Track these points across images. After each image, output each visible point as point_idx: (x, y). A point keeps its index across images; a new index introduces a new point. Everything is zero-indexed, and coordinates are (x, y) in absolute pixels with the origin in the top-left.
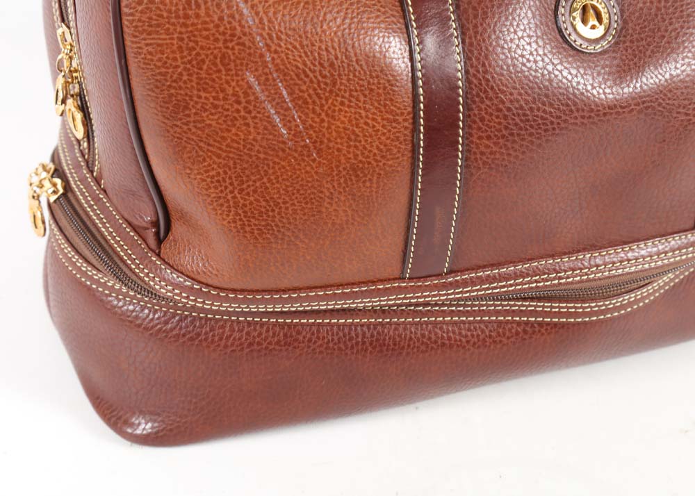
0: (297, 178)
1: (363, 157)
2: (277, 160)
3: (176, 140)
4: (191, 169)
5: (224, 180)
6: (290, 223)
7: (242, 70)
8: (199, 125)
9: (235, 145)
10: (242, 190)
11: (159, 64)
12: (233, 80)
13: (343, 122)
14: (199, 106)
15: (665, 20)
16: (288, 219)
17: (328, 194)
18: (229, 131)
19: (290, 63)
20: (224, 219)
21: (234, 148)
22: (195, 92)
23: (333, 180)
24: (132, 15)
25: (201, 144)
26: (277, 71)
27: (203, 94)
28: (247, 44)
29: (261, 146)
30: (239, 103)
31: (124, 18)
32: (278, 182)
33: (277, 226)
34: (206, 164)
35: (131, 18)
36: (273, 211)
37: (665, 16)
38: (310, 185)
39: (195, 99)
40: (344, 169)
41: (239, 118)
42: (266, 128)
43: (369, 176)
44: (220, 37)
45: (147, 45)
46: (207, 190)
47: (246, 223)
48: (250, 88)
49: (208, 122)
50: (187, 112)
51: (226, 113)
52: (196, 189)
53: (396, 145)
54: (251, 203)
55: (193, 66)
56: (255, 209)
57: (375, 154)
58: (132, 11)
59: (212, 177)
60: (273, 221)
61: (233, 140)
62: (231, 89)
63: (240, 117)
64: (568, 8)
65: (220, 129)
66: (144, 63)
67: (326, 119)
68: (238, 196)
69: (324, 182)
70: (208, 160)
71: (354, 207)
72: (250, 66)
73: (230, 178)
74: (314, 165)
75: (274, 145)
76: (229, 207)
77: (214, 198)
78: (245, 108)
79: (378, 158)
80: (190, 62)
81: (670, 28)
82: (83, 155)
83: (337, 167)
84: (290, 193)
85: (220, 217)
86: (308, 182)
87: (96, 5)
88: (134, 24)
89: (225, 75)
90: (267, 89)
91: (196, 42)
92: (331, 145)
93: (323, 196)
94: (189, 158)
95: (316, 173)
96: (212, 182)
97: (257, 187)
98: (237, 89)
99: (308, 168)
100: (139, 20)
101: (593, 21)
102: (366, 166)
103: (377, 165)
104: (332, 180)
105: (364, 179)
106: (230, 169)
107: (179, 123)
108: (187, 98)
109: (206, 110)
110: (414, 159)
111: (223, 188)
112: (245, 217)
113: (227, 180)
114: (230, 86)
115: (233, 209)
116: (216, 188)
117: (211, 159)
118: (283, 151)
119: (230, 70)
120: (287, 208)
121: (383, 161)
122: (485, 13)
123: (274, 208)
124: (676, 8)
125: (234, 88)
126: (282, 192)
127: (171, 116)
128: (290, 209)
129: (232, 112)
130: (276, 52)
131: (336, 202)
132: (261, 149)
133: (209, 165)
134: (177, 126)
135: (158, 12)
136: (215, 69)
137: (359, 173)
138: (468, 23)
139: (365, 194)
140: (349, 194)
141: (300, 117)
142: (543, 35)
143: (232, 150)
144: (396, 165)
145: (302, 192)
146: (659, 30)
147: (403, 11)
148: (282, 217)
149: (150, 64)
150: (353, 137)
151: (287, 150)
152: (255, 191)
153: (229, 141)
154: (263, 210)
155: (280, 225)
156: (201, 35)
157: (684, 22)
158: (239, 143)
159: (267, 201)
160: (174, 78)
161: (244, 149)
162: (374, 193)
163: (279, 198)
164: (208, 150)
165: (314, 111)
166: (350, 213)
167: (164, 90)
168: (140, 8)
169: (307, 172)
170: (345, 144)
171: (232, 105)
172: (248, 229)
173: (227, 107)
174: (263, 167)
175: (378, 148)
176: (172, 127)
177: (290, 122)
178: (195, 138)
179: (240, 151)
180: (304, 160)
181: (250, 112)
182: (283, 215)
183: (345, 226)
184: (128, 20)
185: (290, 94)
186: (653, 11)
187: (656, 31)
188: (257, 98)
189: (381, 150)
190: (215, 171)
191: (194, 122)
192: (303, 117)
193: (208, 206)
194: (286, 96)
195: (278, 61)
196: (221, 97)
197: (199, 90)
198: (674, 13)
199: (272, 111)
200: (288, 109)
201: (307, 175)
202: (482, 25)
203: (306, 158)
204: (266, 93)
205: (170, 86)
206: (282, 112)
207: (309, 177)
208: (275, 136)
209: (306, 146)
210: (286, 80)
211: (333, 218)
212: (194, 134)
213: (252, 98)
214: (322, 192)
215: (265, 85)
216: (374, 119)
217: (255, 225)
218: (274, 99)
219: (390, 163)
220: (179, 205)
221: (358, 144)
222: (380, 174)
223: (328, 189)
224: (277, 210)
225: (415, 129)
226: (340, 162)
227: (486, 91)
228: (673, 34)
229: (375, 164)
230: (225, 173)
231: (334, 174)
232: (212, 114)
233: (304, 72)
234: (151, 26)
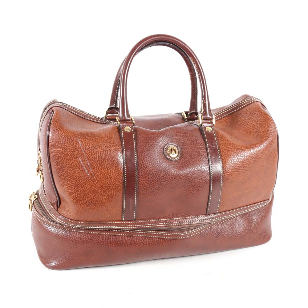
0: (92, 188)
1: (110, 183)
2: (87, 183)
3: (61, 176)
4: (64, 184)
5: (73, 188)
6: (90, 201)
7: (78, 158)
8: (67, 172)
9: (76, 178)
10: (77, 190)
11: (57, 155)
12: (76, 160)
13: (104, 173)
16: (89, 199)
18: (74, 174)
19: (90, 156)
20: (72, 199)
22: (66, 163)
23: (102, 189)
25: (67, 177)
26: (87, 158)
27: (68, 164)
28: (79, 151)
29: (82, 178)
30: (77, 166)
32: (87, 189)
33: (86, 201)
34: (68, 183)
35: (51, 143)
36: (85, 197)
38: (95, 190)
39: (66, 165)
40: (105, 186)
41: (77, 171)
42: (84, 174)
43: (111, 189)
44: (73, 149)
45: (54, 150)
46: (68, 190)
47: (78, 200)
48: (80, 162)
49: (69, 171)
50: (64, 168)
51: (73, 169)
52: (65, 190)
54: (80, 194)
56: (81, 196)
57: (113, 183)
59: (70, 187)
60: (85, 200)
61: (75, 177)
64: (167, 149)
65: (72, 173)
66: (54, 155)
67: (100, 172)
68: (76, 192)
69: (99, 189)
71: (107, 198)
72: (80, 157)
74: (96, 185)
75: (86, 178)
77: (70, 192)
78: (79, 168)
80: (65, 155)
83: (103, 185)
84: (90, 192)
89: (74, 159)
91: (67, 150)
92: (101, 179)
93: (99, 194)
94: (64, 181)
95: (97, 187)
99: (95, 185)
101: (173, 153)
102: (110, 186)
106: (74, 184)
108: (64, 165)
109: (68, 168)
111: (72, 190)
112: (78, 198)
115: (75, 196)
116: (70, 190)
117: (69, 181)
118: (88, 180)
119: (75, 157)
120: (89, 196)
121: (115, 185)
125: (76, 162)
126: (88, 192)
127: (59, 169)
129: (75, 169)
130: (87, 153)
131: (102, 196)
134: (61, 172)
136: (71, 157)
137: (108, 187)
139: (110, 194)
140: (106, 193)
141: (93, 171)
145: (93, 192)
150: (107, 177)
152: (81, 191)
154: (83, 196)
155: (87, 201)
156: (68, 148)
159: (84, 194)
160: (61, 159)
161: (78, 179)
162: (113, 194)
163: (87, 193)
164: (69, 179)
165: (96, 170)
167: (58, 162)
169: (94, 186)
170: (105, 179)
172: (79, 202)
173: (74, 167)
174: (83, 184)
177: (90, 172)
178: (65, 176)
180: (94, 183)
181: (80, 169)
183: (105, 203)
185: (90, 165)
188: (82, 165)
189: (114, 182)
190: (70, 185)
191: (65, 171)
193: (68, 195)
195: (87, 156)
196: (72, 165)
199: (86, 169)
200: (90, 169)
204: (84, 164)
205: (60, 161)
206: (88, 169)
207: (95, 188)
208: (86, 176)
209: (94, 179)
210: (89, 161)
211: (102, 200)
212: (65, 174)
213: (80, 165)
214: (98, 192)
215: (84, 162)
216: (112, 173)
218: (86, 166)
219: (117, 185)
221: (108, 179)
223: (100, 192)
225: (124, 177)
227: (143, 168)
229: (113, 185)
230: (73, 186)
231: (102, 187)
232: (70, 169)
233: (94, 159)
234: (56, 145)
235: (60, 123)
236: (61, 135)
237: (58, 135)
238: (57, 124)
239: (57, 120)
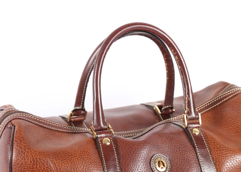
15: (184, 166)
24: (16, 168)
31: (13, 169)
35: (15, 169)
37: (184, 165)
64: (154, 162)
81: (186, 168)
101: (162, 166)
122: (128, 164)
124: (187, 162)
135: (24, 167)
138: (123, 167)
142: (146, 170)
146: (182, 169)
147: (102, 164)
157: (190, 166)
168: (18, 166)
186: (180, 163)
187: (181, 169)
198: (187, 164)
202: (127, 168)
228: (187, 170)
235: (25, 142)
236: (28, 157)
237: (25, 159)
238: (22, 144)
239: (21, 139)
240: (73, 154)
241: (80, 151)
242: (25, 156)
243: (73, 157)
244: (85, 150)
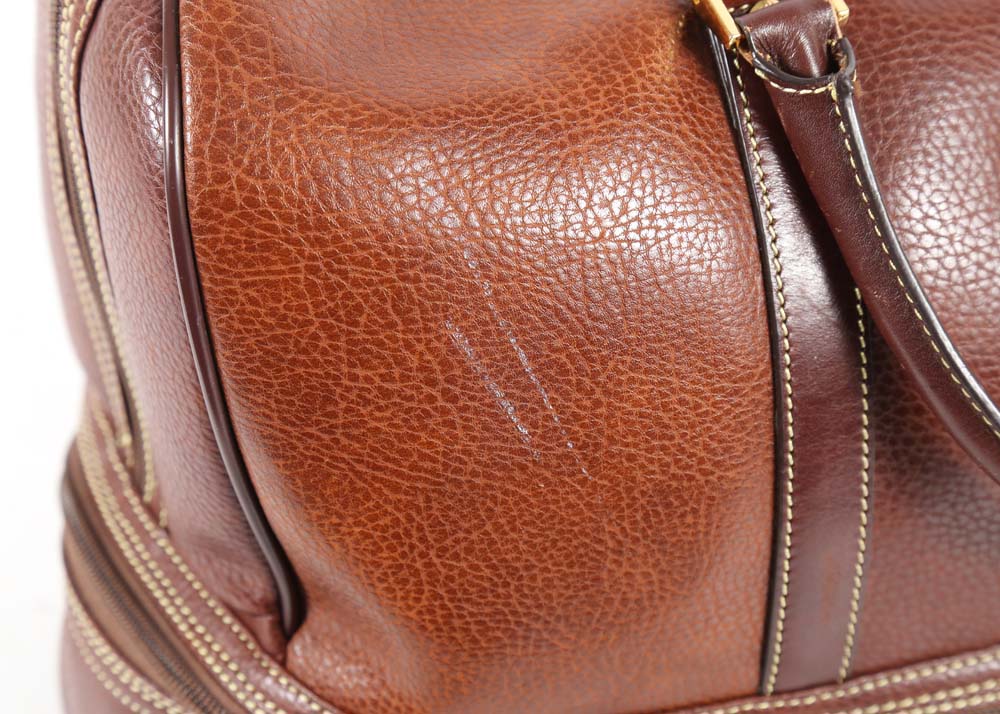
0: (552, 517)
1: (679, 468)
2: (511, 487)
3: (310, 461)
4: (340, 516)
5: (408, 534)
6: (539, 606)
7: (436, 320)
8: (356, 432)
9: (427, 465)
10: (445, 550)
11: (270, 320)
12: (419, 341)
13: (637, 404)
14: (352, 396)
16: (536, 598)
17: (611, 544)
18: (414, 438)
19: (529, 297)
20: (410, 608)
21: (426, 471)
22: (345, 369)
23: (621, 518)
24: (213, 230)
25: (360, 468)
26: (504, 315)
27: (360, 372)
28: (443, 267)
29: (478, 462)
30: (432, 383)
31: (197, 237)
32: (513, 529)
33: (514, 613)
34: (371, 504)
35: (209, 236)
36: (506, 585)
38: (576, 529)
39: (345, 382)
40: (643, 493)
41: (433, 412)
42: (486, 428)
43: (692, 504)
44: (390, 259)
45: (245, 285)
46: (373, 553)
47: (455, 611)
48: (455, 352)
49: (374, 424)
50: (330, 408)
51: (407, 405)
52: (352, 552)
53: (739, 440)
54: (462, 573)
55: (338, 319)
56: (472, 585)
57: (701, 461)
58: (212, 222)
59: (384, 529)
60: (507, 605)
61: (423, 457)
62: (415, 359)
63: (435, 409)
65: (397, 435)
66: (242, 321)
67: (604, 399)
68: (436, 560)
69: (605, 520)
70: (374, 496)
71: (664, 565)
72: (451, 311)
73: (420, 528)
74: (583, 491)
75: (504, 458)
76: (419, 583)
77: (390, 567)
78: (445, 392)
79: (708, 466)
80: (333, 313)
82: (123, 459)
83: (629, 490)
84: (538, 548)
85: (400, 603)
86: (573, 524)
87: (139, 212)
88: (218, 248)
89: (404, 332)
90: (487, 353)
91: (343, 274)
92: (614, 449)
93: (602, 549)
94: (337, 495)
95: (589, 505)
96: (385, 539)
97: (473, 542)
98: (428, 357)
99: (572, 498)
100: (229, 240)
102: (685, 484)
103: (707, 482)
104: (618, 517)
105: (682, 510)
106: (419, 511)
107: (313, 430)
108: (330, 382)
109: (367, 402)
110: (778, 463)
111: (406, 549)
112: (451, 600)
113: (414, 532)
114: (413, 352)
115: (426, 588)
116: (392, 548)
117: (380, 493)
118: (523, 468)
119: (413, 321)
120: (533, 578)
121: (718, 473)
123: (508, 580)
125: (421, 354)
126: (522, 546)
127: (297, 417)
128: (539, 580)
129: (420, 402)
130: (501, 279)
131: (629, 559)
132: (479, 469)
133: (378, 506)
134: (311, 436)
135: (265, 221)
136: (383, 322)
137: (672, 499)
139: (684, 538)
140: (653, 542)
141: (552, 400)
143: (423, 474)
144: (743, 477)
145: (561, 544)
148: (525, 596)
149: (252, 322)
150: (657, 430)
151: (530, 465)
152: (469, 551)
153: (415, 457)
154: (487, 585)
155: (520, 610)
156: (352, 259)
158: (434, 461)
159: (493, 567)
160: (303, 345)
161: (445, 470)
162: (701, 536)
163: (518, 559)
164: (374, 478)
165: (579, 386)
166: (655, 577)
167: (283, 369)
168: (228, 216)
169: (570, 506)
170: (643, 446)
171: (418, 388)
172: (457, 623)
173: (409, 392)
174: (483, 503)
175: (706, 447)
176: (299, 439)
177: (534, 411)
178: (346, 456)
179: (439, 476)
180: (563, 484)
181: (454, 399)
182: (526, 591)
183: (646, 603)
184: (204, 241)
185: (532, 358)
188: (468, 371)
189: (713, 452)
190: (389, 518)
191: (344, 426)
192: (560, 401)
193: (377, 584)
194: (525, 363)
195: (507, 297)
196: (397, 376)
197: (352, 365)
199: (499, 393)
200: (530, 387)
201: (570, 511)
203: (567, 479)
204: (486, 360)
205: (294, 361)
206: (517, 392)
207: (575, 515)
208: (506, 440)
209: (567, 456)
210: (524, 332)
211: (624, 589)
212: (344, 449)
213: (458, 372)
214: (600, 541)
215: (483, 344)
216: (696, 393)
217: (472, 614)
218: (501, 371)
219: (731, 474)
220: (320, 579)
221: (667, 443)
222: (712, 499)
223: (613, 535)
224: (514, 583)
225: (777, 406)
226: (633, 480)
229: (701, 479)
230: (410, 519)
231: (623, 504)
232: (379, 409)
233: (557, 312)
234: (253, 249)
235: (252, 60)
236: (287, 162)
237: (264, 170)
238: (237, 77)
239: (228, 41)
240: (561, 122)
241: (603, 100)
242: (263, 155)
243: (564, 139)
244: (636, 91)
